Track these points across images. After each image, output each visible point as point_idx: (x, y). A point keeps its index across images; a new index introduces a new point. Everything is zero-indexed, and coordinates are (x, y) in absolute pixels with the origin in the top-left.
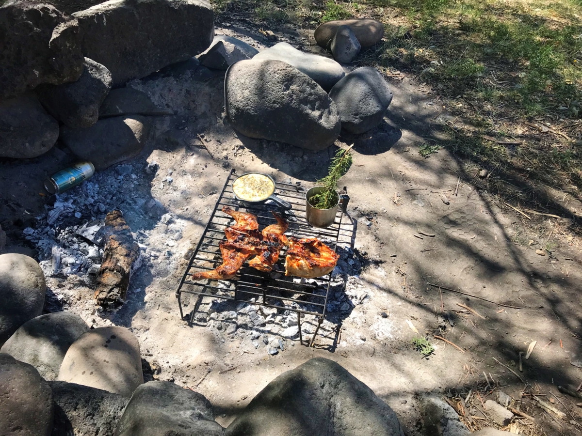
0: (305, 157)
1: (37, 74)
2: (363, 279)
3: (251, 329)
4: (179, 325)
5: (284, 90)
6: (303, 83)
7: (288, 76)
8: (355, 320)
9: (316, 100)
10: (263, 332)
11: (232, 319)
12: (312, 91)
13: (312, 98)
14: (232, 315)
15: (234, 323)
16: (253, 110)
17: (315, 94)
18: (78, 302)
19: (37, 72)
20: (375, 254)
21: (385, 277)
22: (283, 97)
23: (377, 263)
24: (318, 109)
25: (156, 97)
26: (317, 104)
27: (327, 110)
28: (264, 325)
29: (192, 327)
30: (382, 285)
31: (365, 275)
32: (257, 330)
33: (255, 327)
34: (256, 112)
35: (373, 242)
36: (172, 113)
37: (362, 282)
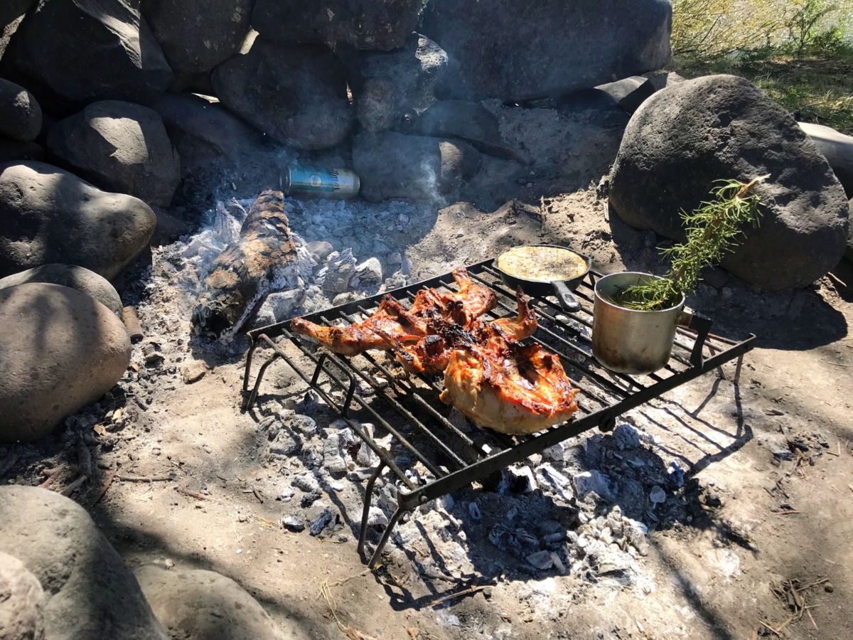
0: (727, 292)
1: (331, 17)
2: (656, 544)
3: (311, 467)
4: (232, 399)
5: (715, 125)
6: (768, 120)
7: (735, 100)
8: (536, 598)
9: (788, 163)
10: (323, 484)
11: (300, 431)
12: (785, 142)
13: (776, 155)
14: (306, 425)
15: (297, 439)
16: (644, 162)
17: (790, 151)
18: (162, 303)
19: (331, 14)
20: (745, 518)
21: (729, 580)
22: (706, 139)
23: (731, 537)
24: (785, 183)
25: (510, 127)
26: (787, 172)
27: (809, 194)
28: (339, 475)
29: (243, 411)
30: (702, 589)
31: (671, 543)
32: (319, 477)
33: (322, 470)
34: (648, 165)
35: (761, 493)
36: (528, 161)
37: (644, 547)
